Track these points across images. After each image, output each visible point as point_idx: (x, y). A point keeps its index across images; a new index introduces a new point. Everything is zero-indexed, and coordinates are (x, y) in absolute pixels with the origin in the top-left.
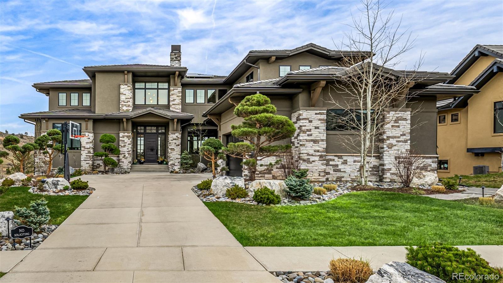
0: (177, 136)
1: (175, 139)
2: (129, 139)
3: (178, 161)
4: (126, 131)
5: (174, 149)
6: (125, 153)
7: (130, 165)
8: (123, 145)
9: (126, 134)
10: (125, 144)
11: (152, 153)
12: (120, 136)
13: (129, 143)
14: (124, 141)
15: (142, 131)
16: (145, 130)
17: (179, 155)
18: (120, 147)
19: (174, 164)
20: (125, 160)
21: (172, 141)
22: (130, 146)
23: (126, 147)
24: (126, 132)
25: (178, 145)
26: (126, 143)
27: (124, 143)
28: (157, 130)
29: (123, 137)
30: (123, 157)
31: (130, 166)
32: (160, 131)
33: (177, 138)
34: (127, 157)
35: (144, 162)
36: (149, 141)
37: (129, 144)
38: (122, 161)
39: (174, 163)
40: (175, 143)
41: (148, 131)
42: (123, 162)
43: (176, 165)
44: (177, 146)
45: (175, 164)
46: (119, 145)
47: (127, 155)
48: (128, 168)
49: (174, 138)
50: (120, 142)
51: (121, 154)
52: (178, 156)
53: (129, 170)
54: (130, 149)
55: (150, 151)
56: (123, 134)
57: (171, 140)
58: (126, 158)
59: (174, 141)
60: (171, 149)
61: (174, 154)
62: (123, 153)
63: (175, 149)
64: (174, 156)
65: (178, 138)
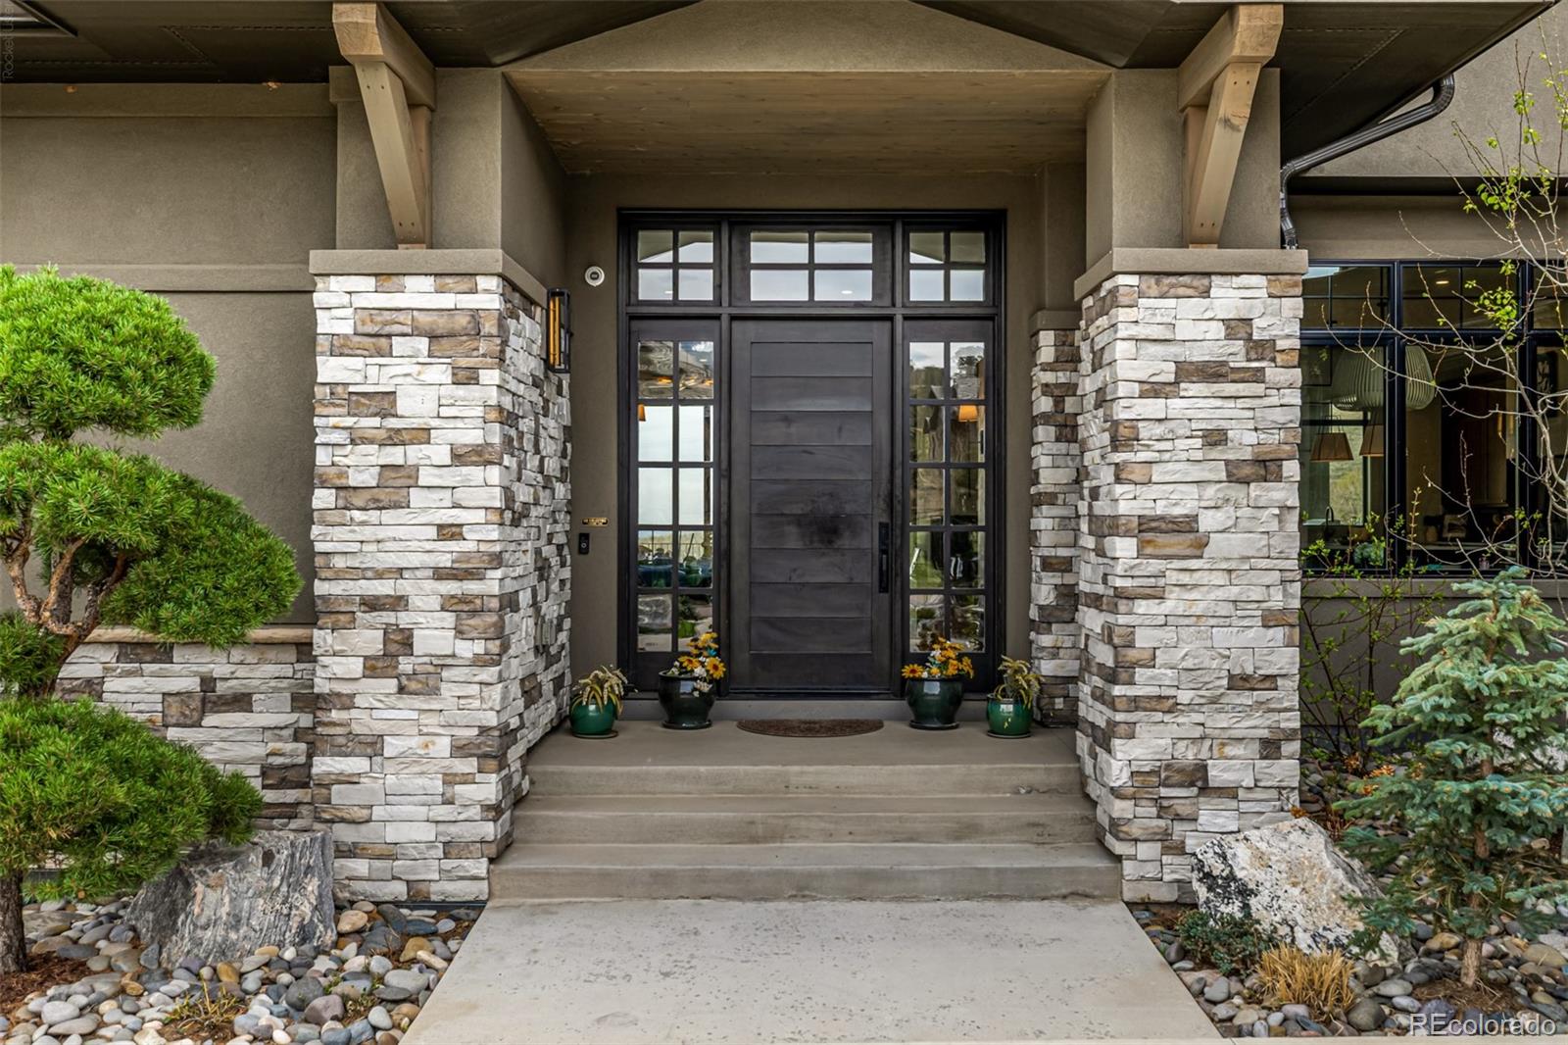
0: (1239, 327)
1: (1212, 372)
2: (466, 377)
3: (1259, 725)
4: (430, 240)
5: (1186, 525)
6: (399, 602)
7: (489, 789)
8: (362, 465)
9: (418, 294)
10: (395, 455)
11: (820, 569)
12: (325, 324)
13: (474, 437)
14: (384, 402)
15: (699, 287)
16: (732, 271)
17: (1269, 620)
18: (323, 498)
19: (1197, 778)
20: (406, 710)
21: (1154, 407)
22: (486, 484)
23: (427, 507)
24: (419, 254)
25: (1265, 467)
26: (423, 435)
27: (395, 438)
28: (889, 274)
29: (375, 338)
30: (374, 668)
31: (494, 811)
32: (925, 286)
33: (1235, 353)
34: (442, 663)
35: (721, 688)
36: (787, 418)
37: (459, 457)
38: (361, 721)
39: (1188, 755)
40: (1215, 438)
41: (765, 289)
42: (372, 746)
43: (1230, 792)
44: (1236, 475)
45: (1218, 774)
46: (308, 477)
47: (434, 634)
48: (450, 848)
49: (1198, 354)
50: (330, 426)
51: (340, 615)
52: (1255, 634)
53: (466, 880)
54: (483, 534)
55: (793, 539)
56: (367, 293)
57: (1153, 390)
58: (423, 684)
59: (1198, 404)
60: (1147, 528)
61: (1202, 602)
62: (372, 604)
63: (1207, 522)
64: (1188, 648)
65: (1262, 349)
